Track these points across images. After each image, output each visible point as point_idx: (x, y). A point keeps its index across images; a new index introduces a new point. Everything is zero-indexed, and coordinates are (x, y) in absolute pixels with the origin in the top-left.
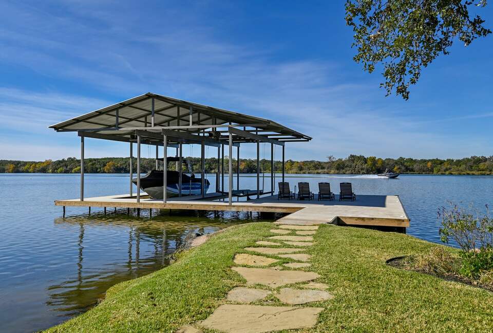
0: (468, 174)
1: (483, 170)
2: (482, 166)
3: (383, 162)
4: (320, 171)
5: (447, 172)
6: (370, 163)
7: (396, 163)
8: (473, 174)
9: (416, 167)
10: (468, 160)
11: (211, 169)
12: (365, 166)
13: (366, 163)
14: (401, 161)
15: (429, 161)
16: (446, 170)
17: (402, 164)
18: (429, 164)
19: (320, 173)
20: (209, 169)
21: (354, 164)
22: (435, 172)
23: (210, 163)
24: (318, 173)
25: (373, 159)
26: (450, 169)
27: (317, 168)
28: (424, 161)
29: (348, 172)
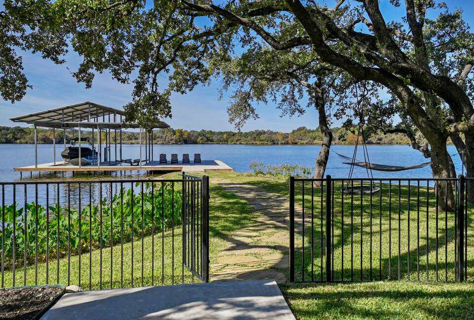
0: (253, 144)
1: (263, 141)
2: (262, 137)
3: (189, 134)
4: (134, 141)
5: (238, 142)
6: (178, 134)
7: (199, 135)
8: (256, 144)
9: (215, 138)
10: (253, 132)
11: (16, 139)
12: (174, 137)
13: (175, 134)
14: (203, 134)
15: (225, 133)
16: (238, 140)
17: (204, 136)
18: (225, 136)
19: (133, 144)
20: (14, 139)
21: (165, 135)
22: (229, 142)
23: (14, 133)
24: (132, 143)
25: (181, 132)
26: (240, 140)
27: (131, 139)
28: (221, 133)
29: (159, 142)
